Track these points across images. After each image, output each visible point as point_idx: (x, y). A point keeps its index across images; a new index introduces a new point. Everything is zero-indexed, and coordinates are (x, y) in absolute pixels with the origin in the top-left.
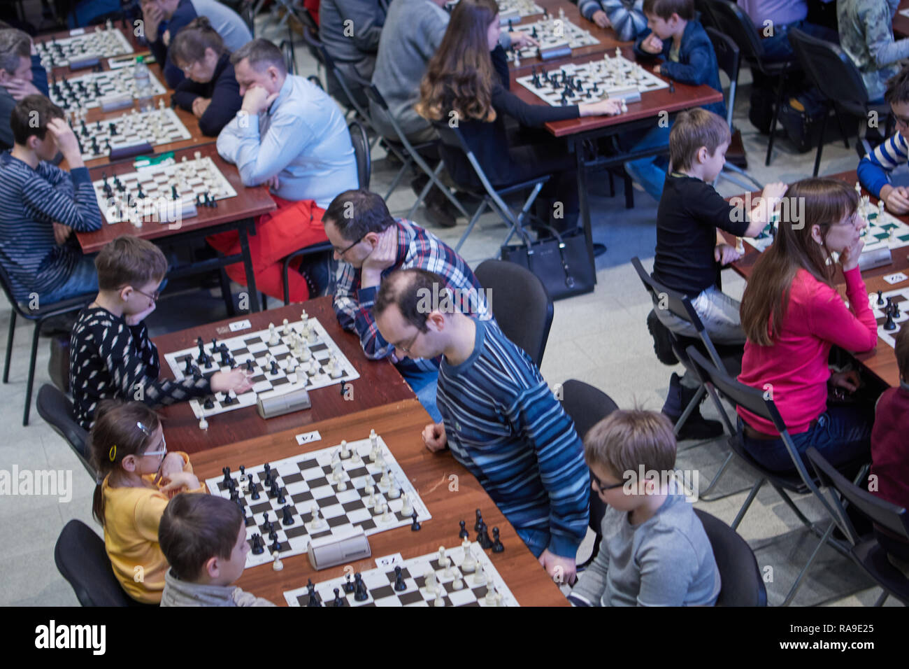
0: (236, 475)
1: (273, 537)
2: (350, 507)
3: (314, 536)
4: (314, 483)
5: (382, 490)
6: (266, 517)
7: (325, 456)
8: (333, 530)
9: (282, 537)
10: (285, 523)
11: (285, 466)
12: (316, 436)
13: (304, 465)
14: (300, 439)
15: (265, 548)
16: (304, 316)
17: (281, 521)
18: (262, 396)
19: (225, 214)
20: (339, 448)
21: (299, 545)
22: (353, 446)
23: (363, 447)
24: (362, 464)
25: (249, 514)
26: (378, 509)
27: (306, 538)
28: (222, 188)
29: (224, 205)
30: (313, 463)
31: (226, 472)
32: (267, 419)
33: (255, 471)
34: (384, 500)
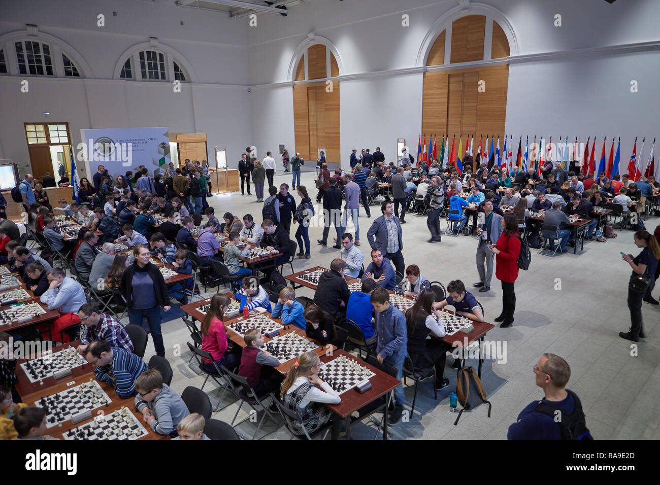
0: (46, 399)
1: (59, 416)
2: (85, 403)
3: (73, 414)
4: (73, 398)
5: (96, 396)
6: (56, 410)
7: (76, 389)
8: (79, 411)
9: (61, 416)
10: (63, 411)
11: (63, 394)
12: (74, 382)
13: (69, 392)
14: (68, 384)
15: (56, 420)
16: (70, 347)
17: (61, 411)
18: (55, 373)
19: (43, 319)
20: (82, 385)
21: (67, 418)
22: (86, 384)
23: (89, 384)
24: (89, 389)
25: (50, 410)
26: (94, 402)
27: (70, 415)
28: (41, 311)
29: (42, 316)
30: (73, 391)
31: (42, 398)
32: (57, 380)
33: (52, 397)
34: (96, 399)
